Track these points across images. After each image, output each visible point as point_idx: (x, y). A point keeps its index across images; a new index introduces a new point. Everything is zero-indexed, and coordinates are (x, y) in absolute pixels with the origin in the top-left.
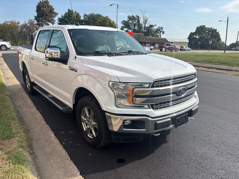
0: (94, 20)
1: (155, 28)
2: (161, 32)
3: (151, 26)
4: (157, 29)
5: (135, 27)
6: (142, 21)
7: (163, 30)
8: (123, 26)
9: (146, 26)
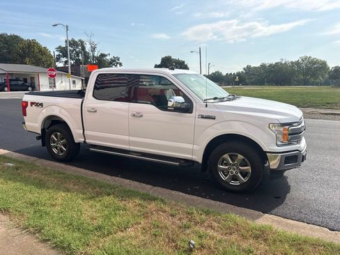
0: (7, 44)
1: (108, 58)
2: (117, 63)
3: (103, 55)
4: (111, 59)
5: (78, 56)
6: (88, 48)
7: (120, 61)
8: (59, 55)
9: (96, 55)
